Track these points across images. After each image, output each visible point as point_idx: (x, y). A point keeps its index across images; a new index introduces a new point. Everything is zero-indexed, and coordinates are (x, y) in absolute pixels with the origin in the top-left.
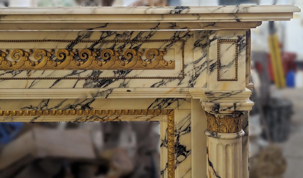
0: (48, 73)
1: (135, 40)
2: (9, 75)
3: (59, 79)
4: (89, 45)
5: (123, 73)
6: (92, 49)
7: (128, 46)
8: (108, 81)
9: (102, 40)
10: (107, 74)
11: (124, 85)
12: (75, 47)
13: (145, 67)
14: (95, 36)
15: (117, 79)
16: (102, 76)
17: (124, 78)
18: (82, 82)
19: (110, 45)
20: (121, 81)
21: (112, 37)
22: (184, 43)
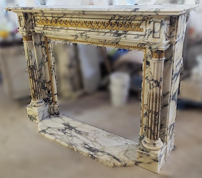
0: (103, 30)
1: (129, 20)
2: (93, 30)
3: (106, 33)
4: (115, 21)
5: (125, 32)
6: (116, 23)
7: (127, 22)
8: (120, 35)
9: (119, 19)
10: (120, 32)
11: (125, 37)
12: (111, 22)
13: (133, 30)
14: (117, 18)
15: (123, 34)
16: (119, 32)
17: (126, 34)
18: (113, 34)
19: (122, 21)
20: (124, 35)
21: (122, 18)
22: (146, 21)
